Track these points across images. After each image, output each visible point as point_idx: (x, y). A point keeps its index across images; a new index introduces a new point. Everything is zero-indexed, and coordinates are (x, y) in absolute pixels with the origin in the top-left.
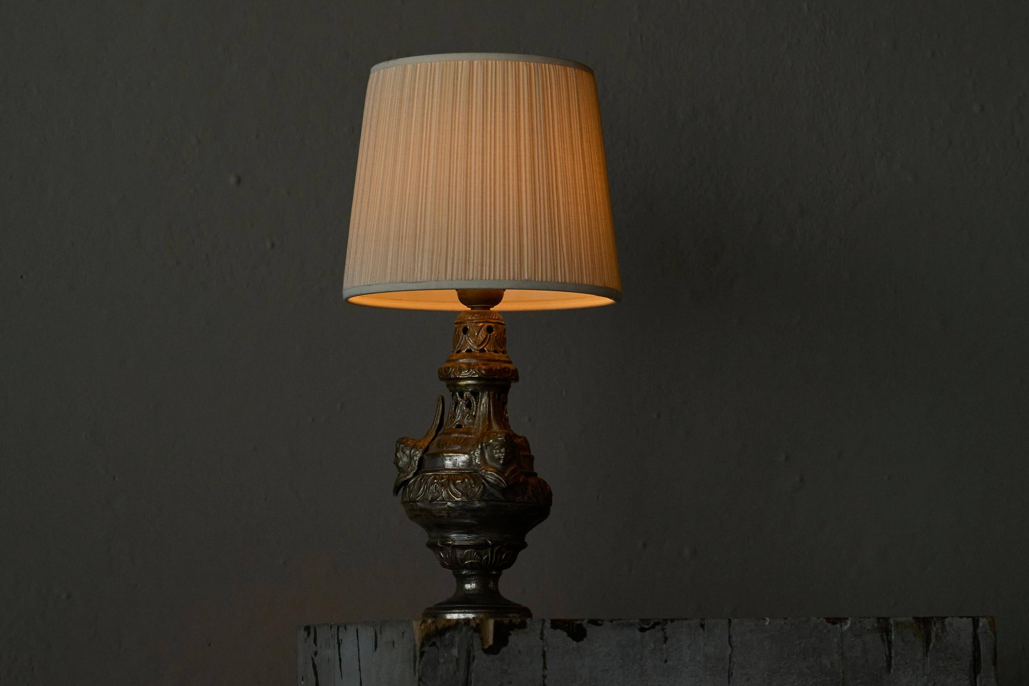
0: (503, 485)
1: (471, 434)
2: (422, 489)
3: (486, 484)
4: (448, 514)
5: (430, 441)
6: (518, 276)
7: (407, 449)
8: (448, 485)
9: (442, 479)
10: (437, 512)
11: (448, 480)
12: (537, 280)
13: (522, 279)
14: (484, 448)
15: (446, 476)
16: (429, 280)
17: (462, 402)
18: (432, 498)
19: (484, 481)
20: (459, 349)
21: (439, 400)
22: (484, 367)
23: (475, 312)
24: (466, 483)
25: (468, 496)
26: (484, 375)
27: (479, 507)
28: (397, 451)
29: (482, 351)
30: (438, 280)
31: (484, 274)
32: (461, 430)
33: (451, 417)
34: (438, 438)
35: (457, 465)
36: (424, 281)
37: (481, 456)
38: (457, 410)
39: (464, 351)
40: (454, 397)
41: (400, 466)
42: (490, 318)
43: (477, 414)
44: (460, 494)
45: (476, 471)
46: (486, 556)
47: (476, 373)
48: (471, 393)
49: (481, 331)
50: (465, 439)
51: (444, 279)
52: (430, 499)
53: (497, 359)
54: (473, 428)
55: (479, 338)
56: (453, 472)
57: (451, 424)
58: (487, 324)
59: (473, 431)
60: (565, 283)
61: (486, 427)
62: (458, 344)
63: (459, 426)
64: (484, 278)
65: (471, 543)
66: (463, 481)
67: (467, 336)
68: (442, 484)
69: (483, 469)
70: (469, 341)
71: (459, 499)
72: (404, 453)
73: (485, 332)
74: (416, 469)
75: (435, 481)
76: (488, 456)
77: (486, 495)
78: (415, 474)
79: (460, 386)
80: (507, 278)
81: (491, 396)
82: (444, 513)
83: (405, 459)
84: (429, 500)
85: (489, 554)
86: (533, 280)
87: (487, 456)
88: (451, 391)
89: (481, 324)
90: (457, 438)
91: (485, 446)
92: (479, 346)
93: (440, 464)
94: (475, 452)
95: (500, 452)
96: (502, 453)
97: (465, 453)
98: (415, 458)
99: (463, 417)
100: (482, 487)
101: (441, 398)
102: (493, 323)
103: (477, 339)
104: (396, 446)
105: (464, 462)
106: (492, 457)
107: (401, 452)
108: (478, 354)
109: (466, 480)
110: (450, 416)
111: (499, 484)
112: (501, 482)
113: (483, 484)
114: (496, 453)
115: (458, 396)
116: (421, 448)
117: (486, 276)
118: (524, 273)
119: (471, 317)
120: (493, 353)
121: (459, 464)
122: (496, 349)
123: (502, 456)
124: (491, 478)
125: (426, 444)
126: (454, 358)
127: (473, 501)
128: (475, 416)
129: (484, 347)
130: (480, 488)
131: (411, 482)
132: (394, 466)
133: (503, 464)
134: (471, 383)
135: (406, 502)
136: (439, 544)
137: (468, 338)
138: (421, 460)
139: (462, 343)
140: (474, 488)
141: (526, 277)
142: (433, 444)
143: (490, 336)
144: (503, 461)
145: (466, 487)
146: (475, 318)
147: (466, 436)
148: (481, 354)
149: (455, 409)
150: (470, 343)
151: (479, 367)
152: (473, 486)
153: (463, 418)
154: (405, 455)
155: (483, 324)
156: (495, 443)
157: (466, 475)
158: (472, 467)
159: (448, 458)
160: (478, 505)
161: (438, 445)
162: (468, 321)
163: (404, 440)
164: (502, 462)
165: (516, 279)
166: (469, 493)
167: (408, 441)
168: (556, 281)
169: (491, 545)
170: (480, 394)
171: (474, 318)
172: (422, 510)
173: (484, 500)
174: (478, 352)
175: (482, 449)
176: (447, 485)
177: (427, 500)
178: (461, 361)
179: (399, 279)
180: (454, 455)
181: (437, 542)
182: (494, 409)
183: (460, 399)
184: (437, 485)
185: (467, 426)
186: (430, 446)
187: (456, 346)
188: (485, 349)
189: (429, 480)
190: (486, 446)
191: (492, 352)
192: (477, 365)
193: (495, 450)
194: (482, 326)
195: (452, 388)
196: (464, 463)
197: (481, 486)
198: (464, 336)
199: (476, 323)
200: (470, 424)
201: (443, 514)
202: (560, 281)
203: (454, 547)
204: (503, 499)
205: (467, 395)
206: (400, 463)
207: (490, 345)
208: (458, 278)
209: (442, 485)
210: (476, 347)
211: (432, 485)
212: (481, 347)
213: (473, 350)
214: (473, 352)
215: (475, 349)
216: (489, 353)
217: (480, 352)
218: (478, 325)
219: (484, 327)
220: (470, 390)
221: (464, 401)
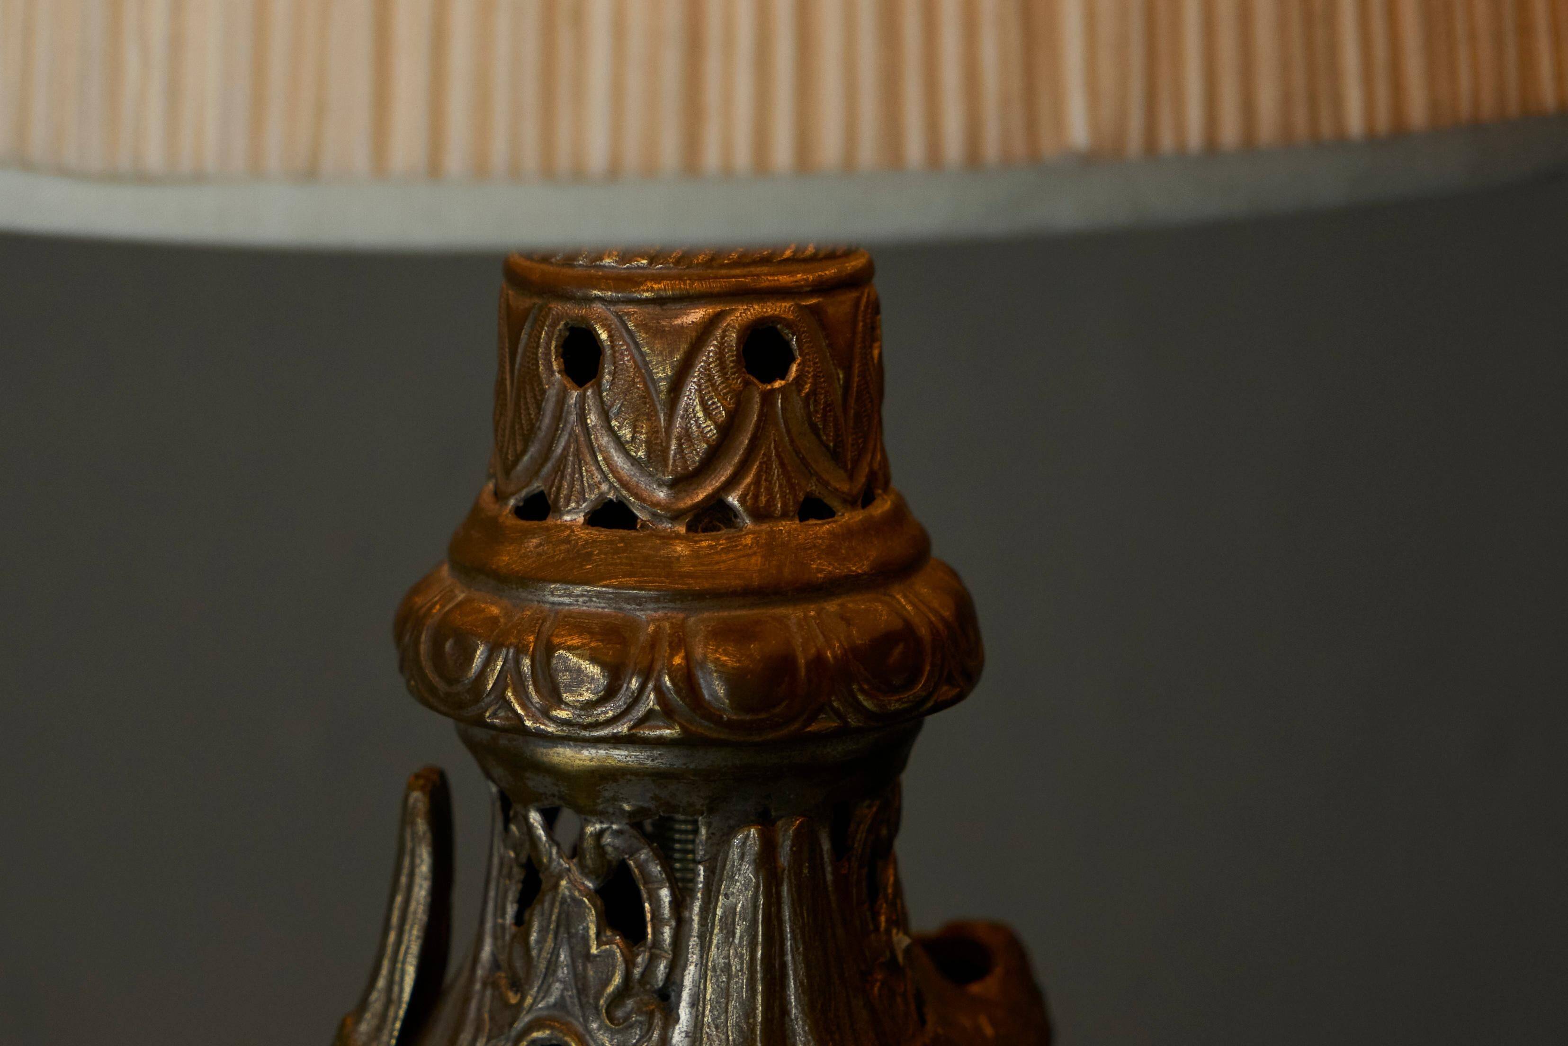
17: (573, 880)
20: (537, 485)
21: (406, 818)
29: (713, 516)
38: (534, 937)
39: (575, 513)
42: (765, 261)
43: (687, 984)
48: (634, 826)
49: (700, 365)
53: (817, 571)
55: (686, 417)
57: (496, 1025)
58: (739, 312)
62: (533, 447)
67: (591, 402)
70: (605, 440)
73: (725, 367)
88: (490, 776)
89: (696, 315)
92: (680, 482)
102: (786, 293)
103: (669, 428)
108: (680, 548)
110: (488, 955)
115: (538, 824)
122: (813, 487)
128: (666, 997)
129: (730, 483)
137: (605, 411)
139: (557, 451)
143: (768, 398)
149: (524, 923)
150: (618, 459)
151: (689, 649)
153: (580, 1009)
155: (717, 309)
162: (594, 282)
170: (703, 839)
174: (682, 530)
183: (560, 857)
188: (733, 499)
191: (784, 526)
192: (675, 634)
194: (710, 327)
198: (576, 393)
199: (659, 301)
205: (607, 839)
207: (766, 468)
210: (662, 495)
212: (700, 485)
213: (642, 515)
214: (644, 526)
215: (657, 504)
216: (765, 527)
217: (690, 528)
218: (678, 322)
219: (719, 333)
220: (627, 807)
221: (587, 875)
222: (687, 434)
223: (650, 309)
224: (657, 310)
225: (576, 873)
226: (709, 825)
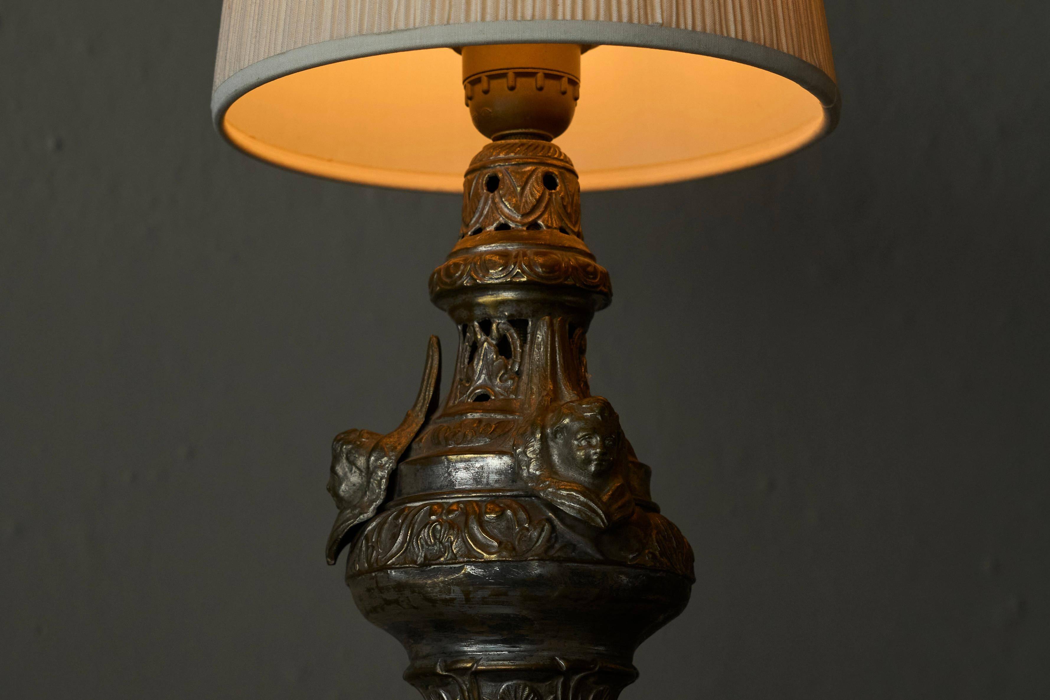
0: (599, 520)
1: (512, 412)
2: (400, 538)
3: (557, 522)
4: (467, 594)
5: (413, 435)
6: (639, 13)
7: (361, 455)
8: (466, 524)
9: (450, 512)
10: (438, 589)
11: (465, 514)
12: (682, 26)
13: (650, 23)
14: (549, 440)
15: (458, 507)
16: (426, 24)
17: (489, 343)
18: (425, 557)
19: (550, 514)
20: (478, 225)
21: (430, 345)
22: (541, 260)
23: (515, 144)
24: (507, 520)
25: (514, 549)
26: (541, 277)
27: (540, 575)
28: (336, 459)
29: (534, 226)
30: (448, 23)
31: (560, 9)
32: (487, 404)
33: (461, 380)
34: (430, 428)
35: (485, 480)
36: (415, 28)
37: (542, 457)
38: (475, 362)
39: (491, 228)
40: (468, 334)
41: (342, 493)
42: (549, 157)
43: (525, 369)
44: (496, 544)
45: (531, 494)
46: (552, 697)
47: (524, 272)
48: (509, 321)
49: (531, 182)
50: (500, 423)
51: (462, 20)
52: (420, 560)
53: (567, 245)
54: (515, 399)
55: (526, 197)
56: (474, 497)
57: (462, 394)
58: (542, 169)
59: (516, 405)
60: (744, 40)
61: (547, 395)
62: (477, 215)
63: (483, 398)
64: (560, 17)
65: (520, 665)
66: (501, 515)
67: (496, 196)
68: (449, 523)
69: (549, 486)
70: (501, 205)
71: (493, 557)
72: (352, 463)
73: (538, 184)
74: (382, 497)
75: (433, 518)
76: (559, 455)
77: (557, 546)
78: (380, 510)
79: (483, 305)
80: (615, 18)
81: (556, 327)
82: (456, 593)
83: (355, 478)
84: (419, 563)
85: (559, 692)
86: (674, 26)
87: (556, 458)
88: (458, 322)
89: (529, 168)
90: (480, 421)
91: (552, 433)
92: (524, 215)
93: (441, 481)
94: (527, 447)
95: (590, 445)
96: (594, 447)
97: (500, 453)
98: (380, 473)
99: (491, 376)
100: (547, 527)
101: (435, 340)
102: (555, 166)
103: (521, 200)
104: (334, 450)
105: (499, 472)
106: (569, 459)
107: (344, 461)
108: (525, 233)
109: (509, 512)
110: (458, 377)
111: (590, 517)
112: (593, 516)
113: (549, 520)
114: (580, 448)
115: (477, 329)
116: (394, 449)
117: (564, 11)
118: (653, 9)
119: (506, 154)
120: (557, 232)
121: (488, 477)
122: (564, 225)
123: (594, 453)
124: (569, 506)
125: (404, 441)
126: (468, 245)
127: (526, 560)
128: (519, 374)
129: (539, 217)
130: (543, 530)
131: (370, 528)
132: (329, 496)
133: (597, 475)
134: (510, 298)
135: (360, 573)
136: (439, 670)
137: (501, 198)
138: (393, 476)
139: (485, 212)
140: (528, 530)
141: (659, 20)
142: (421, 440)
143: (551, 194)
144: (596, 465)
145: (509, 528)
146: (516, 154)
147: (499, 417)
148: (532, 232)
149: (471, 359)
150: (505, 210)
151: (529, 258)
152: (526, 525)
153: (490, 379)
154: (354, 469)
155: (534, 168)
156: (576, 425)
157: (508, 501)
158: (520, 484)
159: (462, 465)
160: (536, 569)
161: (436, 440)
162: (498, 161)
163: (352, 436)
164: (593, 469)
165: (635, 21)
166: (517, 543)
167: (361, 436)
168: (725, 35)
169: (565, 668)
170: (530, 323)
171: (512, 155)
172: (400, 586)
173: (552, 559)
174: (525, 229)
175: (544, 439)
176: (462, 526)
177: (415, 562)
178: (483, 249)
179: (353, 28)
180: (475, 458)
181: (436, 664)
182: (564, 357)
183: (484, 338)
184: (439, 527)
185: (502, 395)
186: (415, 446)
187: (471, 220)
188: (540, 222)
189: (419, 518)
190: (555, 434)
191: (555, 231)
192: (525, 255)
193: (577, 440)
194: (533, 172)
195: (464, 314)
196: (500, 474)
197: (544, 526)
198: (491, 195)
199: (518, 165)
200: (506, 389)
201: (452, 595)
202: (733, 35)
203: (477, 674)
204: (598, 556)
205: (501, 325)
206: (343, 487)
207: (550, 214)
208: (497, 16)
209: (451, 525)
210: (519, 219)
211: (425, 527)
212: (530, 217)
213: (512, 225)
214: (513, 228)
215: (517, 222)
216: (549, 230)
217: (528, 229)
218: (523, 170)
219: (536, 173)
220: (506, 314)
221: (493, 339)
222: (526, 201)
223: (515, 167)
224: (517, 167)
225: (490, 340)
226: (532, 321)
